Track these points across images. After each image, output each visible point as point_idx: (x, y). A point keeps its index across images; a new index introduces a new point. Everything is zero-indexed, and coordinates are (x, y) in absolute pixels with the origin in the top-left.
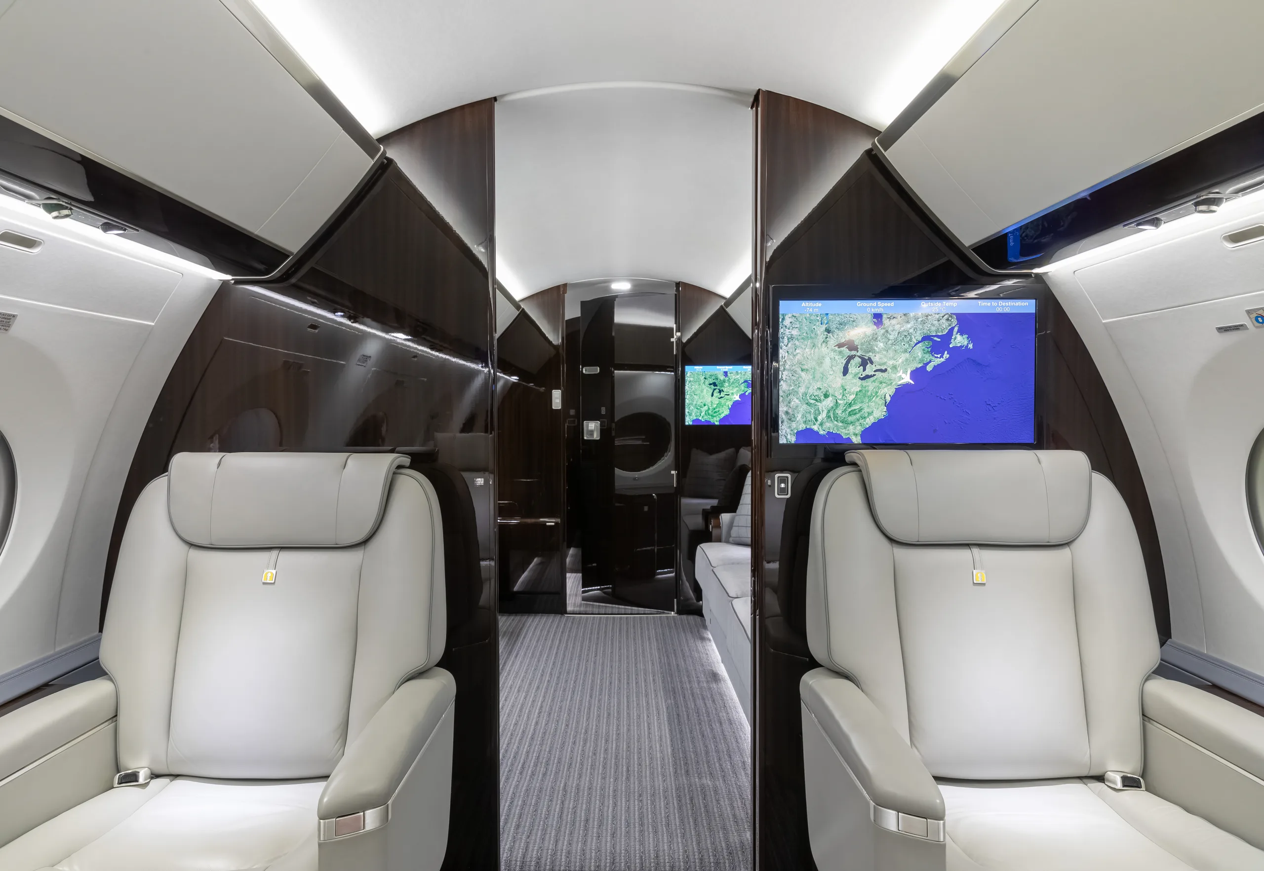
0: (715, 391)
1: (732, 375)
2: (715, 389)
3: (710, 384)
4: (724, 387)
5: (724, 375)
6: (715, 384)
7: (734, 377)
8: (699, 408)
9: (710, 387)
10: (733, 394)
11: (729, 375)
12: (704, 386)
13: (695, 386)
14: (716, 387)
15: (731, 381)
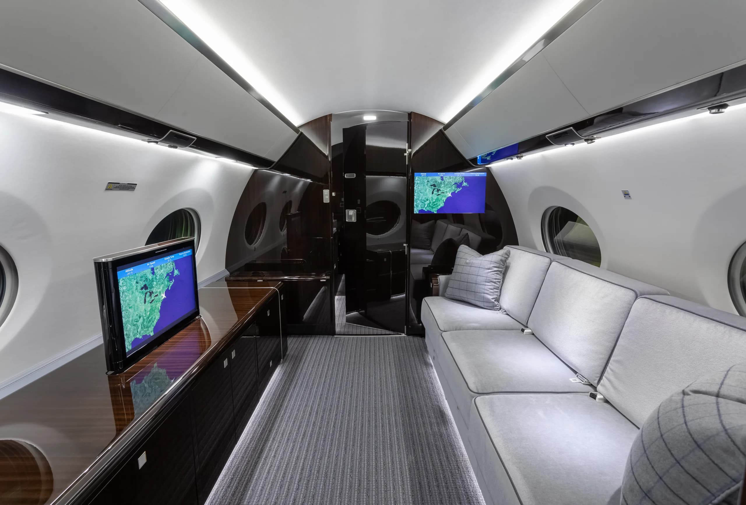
0: (435, 190)
1: (446, 179)
2: (434, 189)
3: (431, 186)
4: (441, 187)
5: (441, 179)
6: (434, 185)
7: (448, 180)
8: (423, 202)
9: (431, 188)
10: (446, 192)
11: (444, 179)
12: (427, 187)
13: (421, 187)
14: (435, 188)
15: (446, 183)
